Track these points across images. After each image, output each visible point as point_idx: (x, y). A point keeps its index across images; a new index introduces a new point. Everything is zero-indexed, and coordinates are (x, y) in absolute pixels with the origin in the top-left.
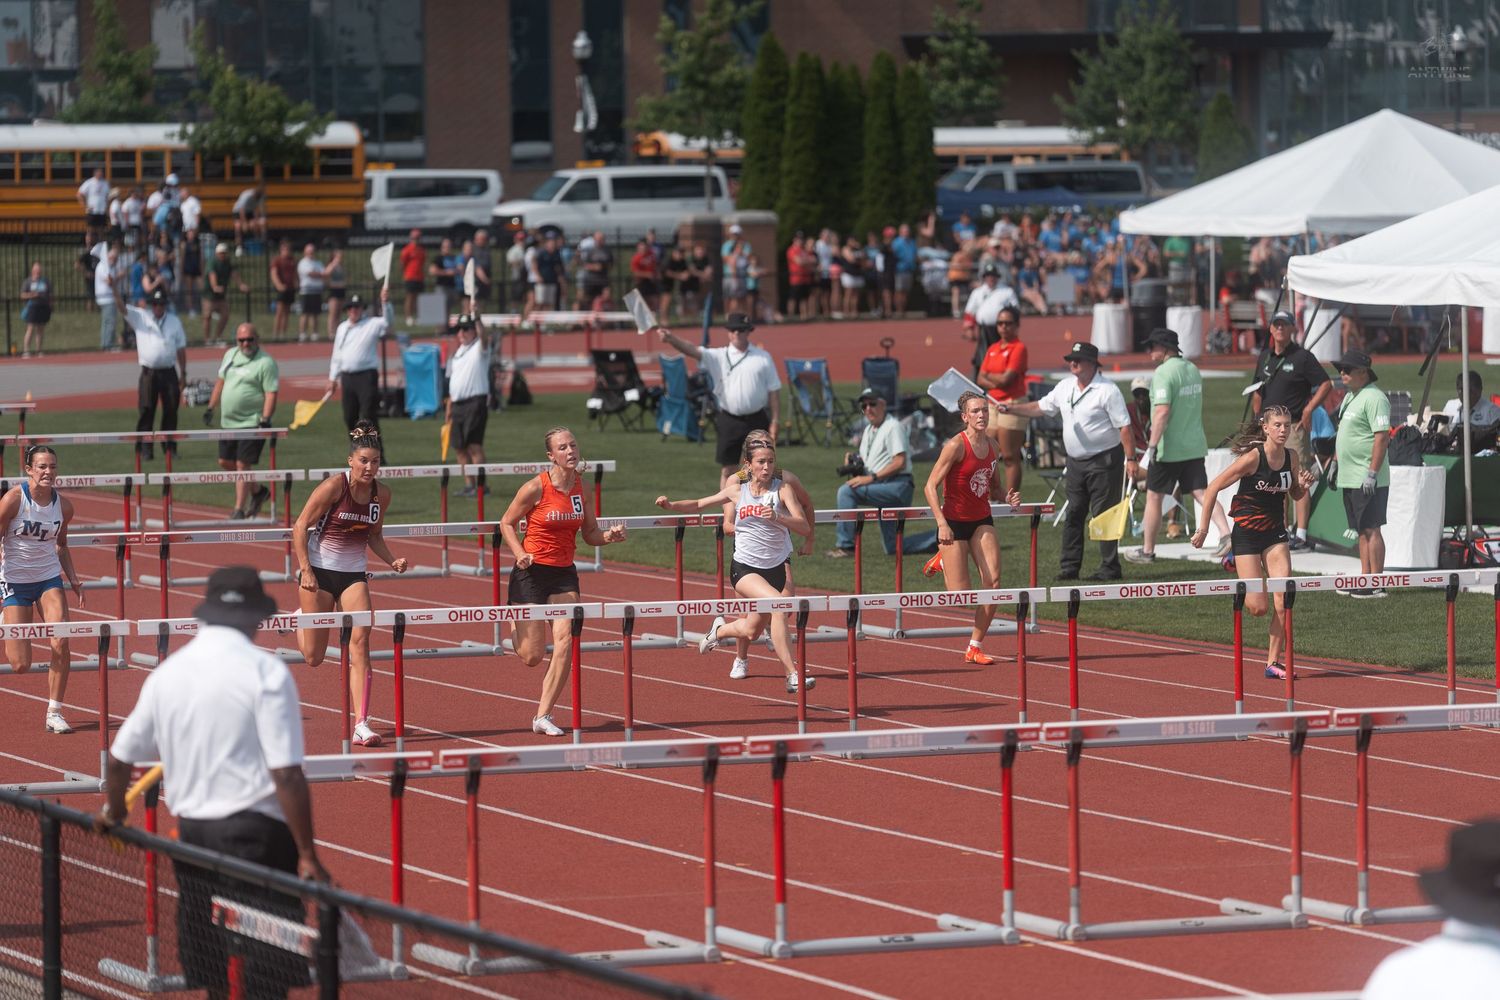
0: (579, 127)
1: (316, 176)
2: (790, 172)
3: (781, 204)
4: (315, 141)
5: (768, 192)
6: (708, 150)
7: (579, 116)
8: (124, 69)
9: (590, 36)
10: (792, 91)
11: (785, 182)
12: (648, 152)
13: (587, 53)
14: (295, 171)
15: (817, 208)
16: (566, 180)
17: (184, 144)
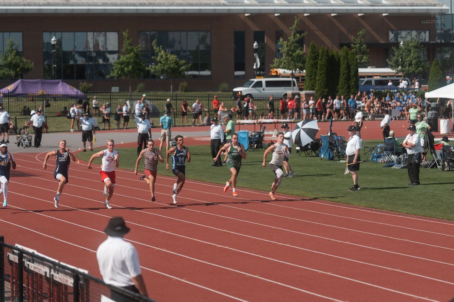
0: (255, 67)
2: (319, 80)
3: (316, 88)
5: (313, 85)
6: (292, 74)
7: (255, 64)
9: (258, 43)
10: (320, 58)
11: (317, 82)
12: (275, 74)
13: (257, 47)
15: (326, 90)
16: (254, 81)
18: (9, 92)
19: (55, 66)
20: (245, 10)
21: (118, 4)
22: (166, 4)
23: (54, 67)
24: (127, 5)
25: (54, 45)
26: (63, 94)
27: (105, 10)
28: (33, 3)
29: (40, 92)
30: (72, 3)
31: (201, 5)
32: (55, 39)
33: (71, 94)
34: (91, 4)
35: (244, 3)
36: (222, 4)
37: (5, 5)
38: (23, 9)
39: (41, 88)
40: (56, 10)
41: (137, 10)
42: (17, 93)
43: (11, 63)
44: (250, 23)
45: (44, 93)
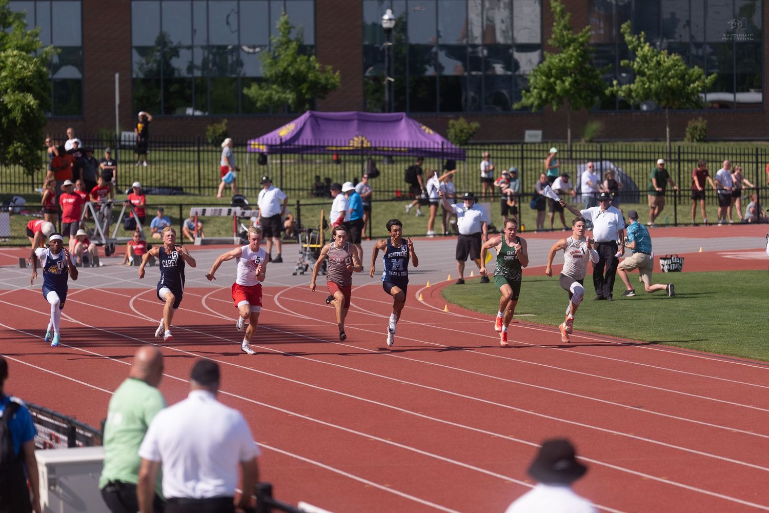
18: (284, 141)
19: (392, 80)
23: (390, 81)
25: (389, 30)
26: (411, 146)
32: (392, 17)
33: (428, 146)
39: (357, 133)
42: (301, 143)
43: (285, 74)
45: (365, 145)
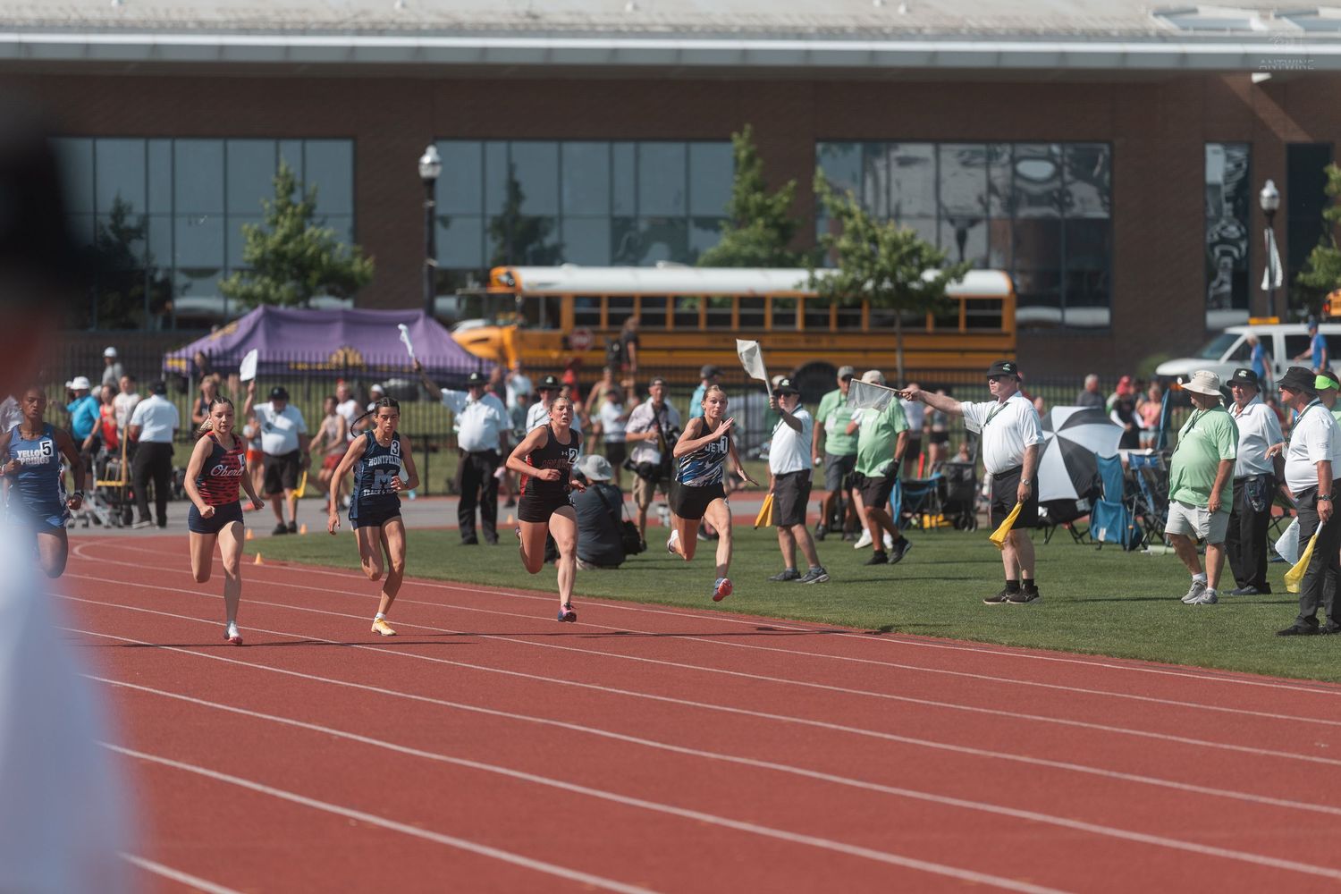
0: (1265, 285)
1: (962, 328)
4: (952, 289)
7: (1265, 274)
8: (763, 210)
9: (1279, 186)
12: (1336, 312)
13: (1276, 204)
14: (939, 323)
16: (1237, 337)
17: (815, 293)
18: (216, 354)
19: (434, 263)
20: (1246, 56)
21: (735, 29)
22: (927, 31)
23: (431, 267)
24: (769, 34)
25: (431, 182)
26: (434, 364)
27: (679, 52)
28: (393, 22)
29: (338, 357)
30: (550, 24)
31: (1070, 36)
32: (437, 159)
33: (455, 364)
34: (625, 29)
35: (1251, 30)
36: (1152, 33)
37: (283, 31)
38: (353, 49)
39: (342, 343)
40: (484, 50)
41: (808, 53)
44: (1269, 112)
45: (350, 362)
